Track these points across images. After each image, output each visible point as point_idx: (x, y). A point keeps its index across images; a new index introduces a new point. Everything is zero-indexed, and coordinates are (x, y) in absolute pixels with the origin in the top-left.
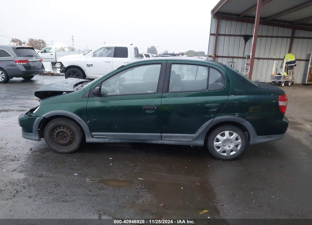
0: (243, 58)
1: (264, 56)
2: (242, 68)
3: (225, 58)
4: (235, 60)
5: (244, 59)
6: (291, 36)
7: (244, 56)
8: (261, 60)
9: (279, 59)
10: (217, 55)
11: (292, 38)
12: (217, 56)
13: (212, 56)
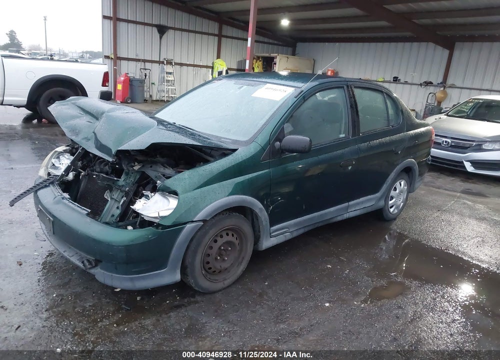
0: (159, 62)
1: (188, 61)
2: (160, 79)
3: (133, 62)
4: (148, 65)
5: (161, 64)
6: (217, 33)
7: (161, 60)
8: (185, 67)
9: (207, 67)
10: (118, 56)
11: (220, 36)
12: (120, 57)
13: (111, 56)
